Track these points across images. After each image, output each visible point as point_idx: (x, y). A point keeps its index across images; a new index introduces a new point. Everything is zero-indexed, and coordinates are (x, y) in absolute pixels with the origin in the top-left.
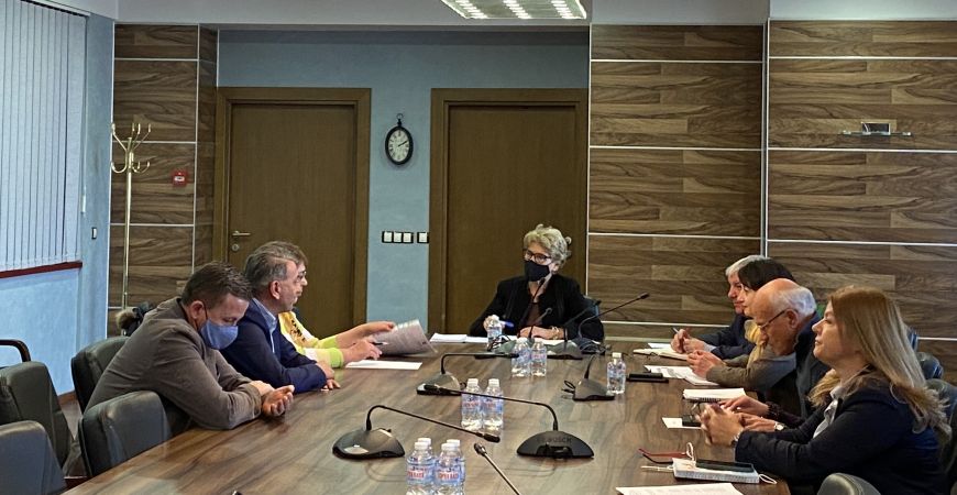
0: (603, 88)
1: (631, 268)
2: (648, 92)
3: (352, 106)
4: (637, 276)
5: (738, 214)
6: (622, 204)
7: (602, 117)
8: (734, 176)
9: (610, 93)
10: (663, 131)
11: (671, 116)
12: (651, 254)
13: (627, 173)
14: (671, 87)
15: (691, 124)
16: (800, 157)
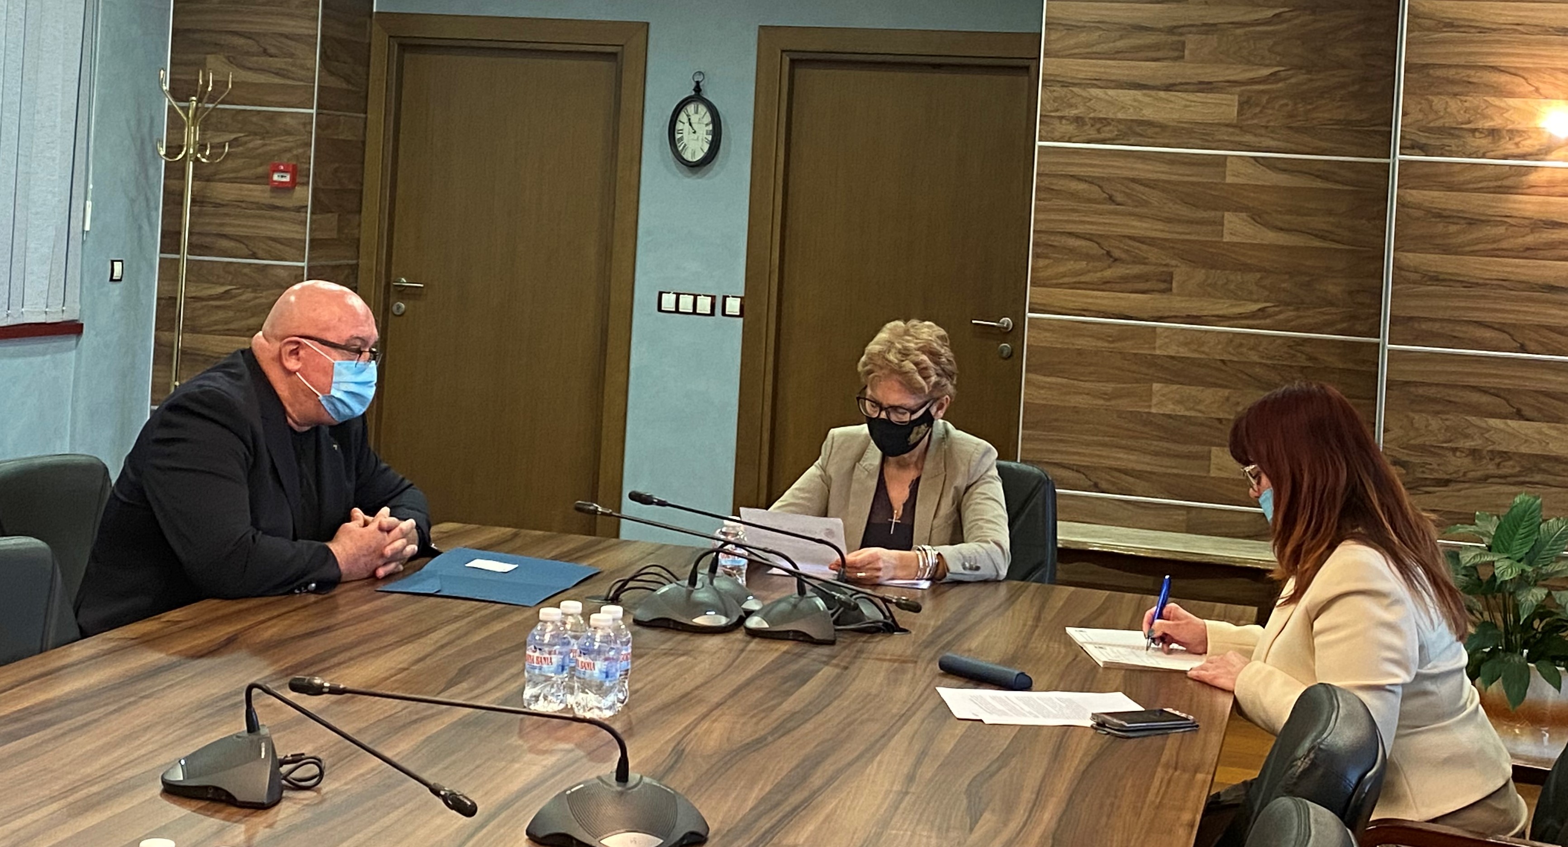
0: (1071, 28)
1: (1109, 387)
2: (1163, 38)
3: (614, 54)
4: (1123, 404)
5: (1333, 288)
6: (1099, 259)
7: (1065, 85)
8: (1330, 212)
9: (1083, 37)
10: (1187, 116)
11: (1206, 87)
12: (1153, 362)
13: (1111, 199)
14: (1209, 28)
15: (1244, 104)
16: (1467, 176)
